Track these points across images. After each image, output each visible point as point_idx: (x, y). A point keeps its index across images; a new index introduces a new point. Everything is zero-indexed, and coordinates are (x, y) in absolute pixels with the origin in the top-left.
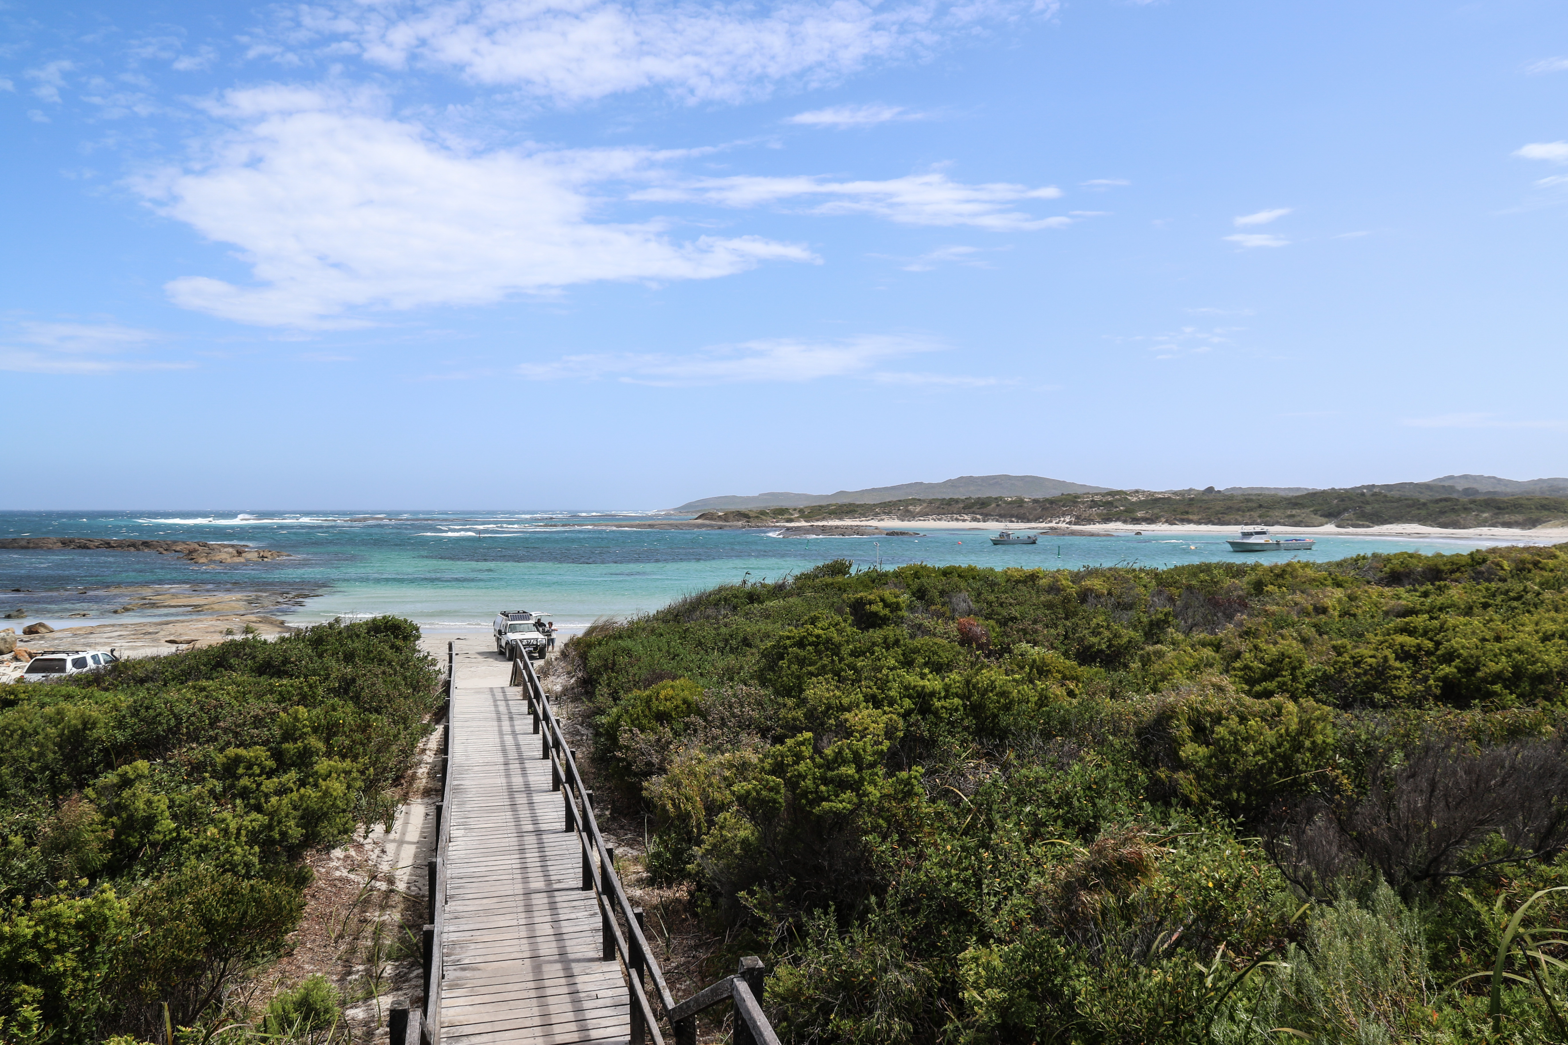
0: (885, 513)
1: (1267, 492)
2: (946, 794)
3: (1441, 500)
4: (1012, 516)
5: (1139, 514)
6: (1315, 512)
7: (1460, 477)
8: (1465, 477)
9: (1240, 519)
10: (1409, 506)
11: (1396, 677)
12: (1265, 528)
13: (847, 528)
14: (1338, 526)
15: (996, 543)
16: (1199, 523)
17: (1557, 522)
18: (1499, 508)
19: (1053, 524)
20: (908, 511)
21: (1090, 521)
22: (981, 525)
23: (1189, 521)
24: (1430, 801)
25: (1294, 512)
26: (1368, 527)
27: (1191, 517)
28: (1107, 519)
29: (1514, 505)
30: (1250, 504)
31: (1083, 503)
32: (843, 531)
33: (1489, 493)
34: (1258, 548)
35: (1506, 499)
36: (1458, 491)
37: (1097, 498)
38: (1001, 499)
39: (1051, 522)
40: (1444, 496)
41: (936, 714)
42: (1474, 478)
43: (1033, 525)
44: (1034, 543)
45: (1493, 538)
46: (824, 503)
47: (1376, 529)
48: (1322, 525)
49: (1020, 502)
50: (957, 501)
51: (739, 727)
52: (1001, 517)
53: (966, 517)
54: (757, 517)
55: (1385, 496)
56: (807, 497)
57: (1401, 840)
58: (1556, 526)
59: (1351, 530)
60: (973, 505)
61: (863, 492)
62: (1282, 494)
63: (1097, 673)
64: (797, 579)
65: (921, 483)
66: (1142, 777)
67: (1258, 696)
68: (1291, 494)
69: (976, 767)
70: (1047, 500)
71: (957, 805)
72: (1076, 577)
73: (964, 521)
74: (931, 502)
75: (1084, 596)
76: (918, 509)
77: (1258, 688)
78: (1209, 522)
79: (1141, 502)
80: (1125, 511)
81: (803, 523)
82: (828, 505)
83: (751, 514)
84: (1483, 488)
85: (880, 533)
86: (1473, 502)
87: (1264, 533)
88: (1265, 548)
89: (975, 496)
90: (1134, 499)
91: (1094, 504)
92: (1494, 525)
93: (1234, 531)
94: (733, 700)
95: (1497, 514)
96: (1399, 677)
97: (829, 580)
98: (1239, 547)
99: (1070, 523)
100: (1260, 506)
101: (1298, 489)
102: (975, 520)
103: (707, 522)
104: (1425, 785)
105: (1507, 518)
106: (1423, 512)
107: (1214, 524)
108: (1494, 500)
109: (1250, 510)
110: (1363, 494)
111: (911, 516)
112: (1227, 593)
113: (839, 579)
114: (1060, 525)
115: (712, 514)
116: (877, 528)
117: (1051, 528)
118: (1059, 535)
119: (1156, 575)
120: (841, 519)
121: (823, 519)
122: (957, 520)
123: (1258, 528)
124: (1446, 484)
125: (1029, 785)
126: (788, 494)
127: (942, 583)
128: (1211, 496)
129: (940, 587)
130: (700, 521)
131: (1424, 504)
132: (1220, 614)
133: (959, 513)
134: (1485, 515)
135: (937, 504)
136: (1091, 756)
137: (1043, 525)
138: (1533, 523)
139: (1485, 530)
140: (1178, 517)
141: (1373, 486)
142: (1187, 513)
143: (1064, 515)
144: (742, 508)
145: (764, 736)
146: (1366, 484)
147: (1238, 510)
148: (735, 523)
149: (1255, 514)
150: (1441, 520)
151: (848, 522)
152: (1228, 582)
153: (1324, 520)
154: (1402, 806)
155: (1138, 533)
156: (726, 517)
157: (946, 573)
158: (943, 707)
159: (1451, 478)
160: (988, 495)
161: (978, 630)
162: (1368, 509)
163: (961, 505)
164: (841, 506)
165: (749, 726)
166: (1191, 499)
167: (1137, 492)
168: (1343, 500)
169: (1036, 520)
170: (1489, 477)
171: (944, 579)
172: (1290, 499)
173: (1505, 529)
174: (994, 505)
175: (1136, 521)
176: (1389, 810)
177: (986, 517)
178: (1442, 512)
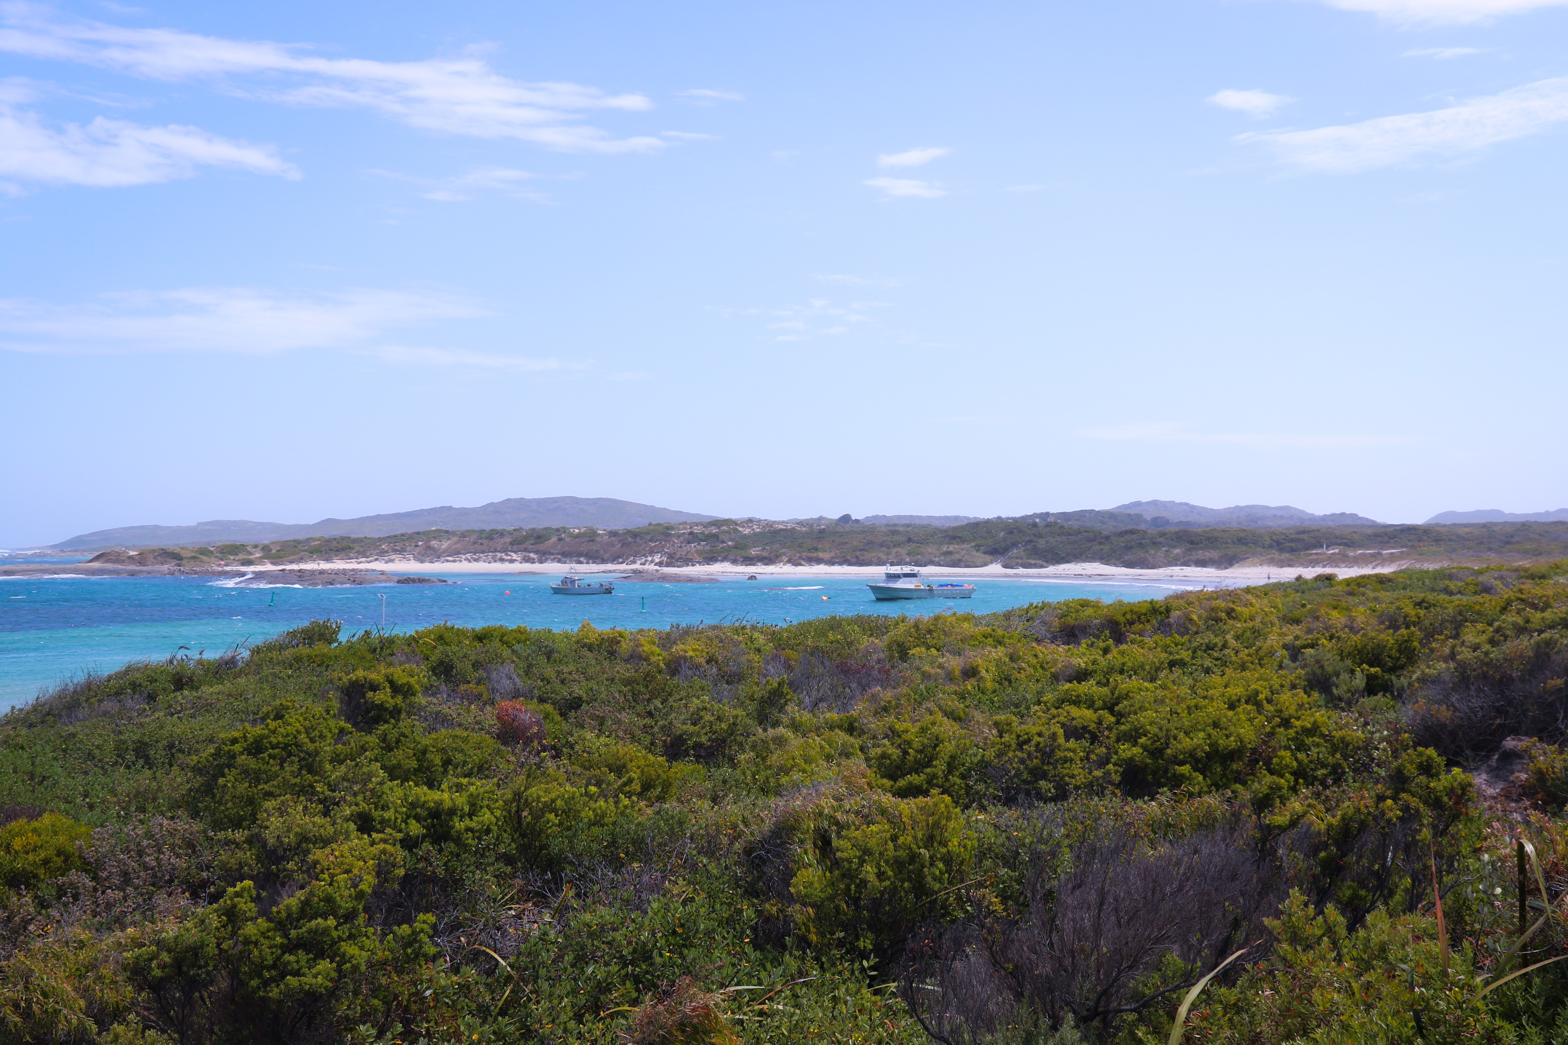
0: (395, 551)
1: (918, 522)
2: (475, 957)
3: (1126, 532)
4: (580, 555)
5: (753, 552)
6: (978, 548)
7: (1148, 503)
8: (1154, 503)
9: (884, 557)
10: (1090, 540)
11: (1066, 760)
12: (916, 569)
13: (337, 573)
14: (1005, 566)
15: (557, 591)
16: (831, 562)
17: (1256, 560)
18: (1192, 543)
19: (637, 566)
20: (429, 548)
21: (687, 561)
22: (536, 567)
23: (819, 561)
24: (1099, 918)
25: (951, 548)
26: (1042, 567)
27: (821, 555)
28: (710, 559)
29: (1209, 539)
30: (896, 538)
31: (679, 536)
32: (331, 578)
33: (1180, 523)
34: (905, 595)
35: (1200, 530)
36: (1146, 521)
37: (697, 530)
38: (564, 530)
39: (634, 562)
40: (1129, 527)
41: (458, 841)
42: (1165, 505)
43: (610, 566)
44: (609, 591)
45: (1185, 580)
46: (301, 536)
47: (1051, 569)
48: (985, 565)
49: (591, 535)
50: (502, 534)
51: (153, 885)
52: (565, 556)
53: (515, 556)
54: (194, 558)
55: (1062, 527)
56: (275, 527)
57: (1066, 970)
58: (1254, 565)
59: (1021, 571)
60: (525, 538)
61: (362, 521)
62: (937, 524)
63: (693, 771)
64: (257, 651)
65: (450, 508)
66: (748, 913)
67: (903, 794)
68: (948, 524)
69: (518, 917)
70: (628, 532)
71: (490, 973)
72: (666, 641)
73: (512, 561)
74: (463, 535)
75: (675, 666)
76: (445, 545)
77: (901, 783)
78: (845, 561)
79: (755, 534)
80: (735, 547)
81: (269, 567)
82: (308, 540)
83: (184, 553)
84: (1174, 517)
85: (390, 581)
86: (1163, 534)
87: (914, 575)
88: (915, 595)
89: (527, 526)
90: (747, 531)
91: (693, 537)
92: (1186, 564)
93: (876, 573)
94: (145, 843)
95: (1189, 550)
96: (1071, 760)
97: (304, 650)
98: (885, 595)
99: (660, 564)
100: (910, 540)
101: (957, 518)
102: (527, 560)
103: (109, 566)
104: (1093, 897)
105: (1201, 554)
106: (1106, 548)
107: (850, 564)
108: (1186, 533)
109: (897, 545)
110: (1035, 525)
111: (434, 555)
112: (865, 656)
113: (320, 648)
114: (646, 567)
115: (118, 554)
116: (383, 573)
117: (635, 572)
118: (646, 580)
119: (774, 636)
120: (328, 560)
121: (301, 560)
122: (502, 560)
123: (907, 569)
124: (1132, 512)
125: (592, 935)
126: (245, 522)
127: (475, 652)
128: (847, 527)
129: (472, 658)
130: (96, 565)
131: (1107, 538)
132: (854, 685)
133: (505, 551)
134: (1177, 551)
135: (474, 537)
136: (679, 887)
137: (623, 567)
138: (1227, 561)
139: (1176, 570)
140: (804, 554)
141: (1047, 514)
142: (816, 549)
143: (652, 552)
144: (170, 544)
145: (195, 896)
146: (1038, 511)
147: (882, 545)
148: (158, 567)
149: (903, 551)
150: (1126, 558)
151: (339, 565)
152: (865, 642)
153: (988, 558)
154: (1068, 927)
155: (752, 578)
156: (141, 559)
157: (481, 637)
158: (469, 829)
159: (1138, 504)
160: (546, 524)
161: (526, 717)
162: (1041, 543)
163: (508, 540)
164: (328, 541)
165: (171, 881)
166: (822, 531)
167: (750, 521)
168: (1011, 533)
169: (614, 559)
170: (1181, 504)
171: (478, 645)
172: (946, 531)
173: (1199, 569)
174: (554, 539)
175: (749, 561)
176: (1051, 932)
177: (544, 556)
178: (1128, 548)
